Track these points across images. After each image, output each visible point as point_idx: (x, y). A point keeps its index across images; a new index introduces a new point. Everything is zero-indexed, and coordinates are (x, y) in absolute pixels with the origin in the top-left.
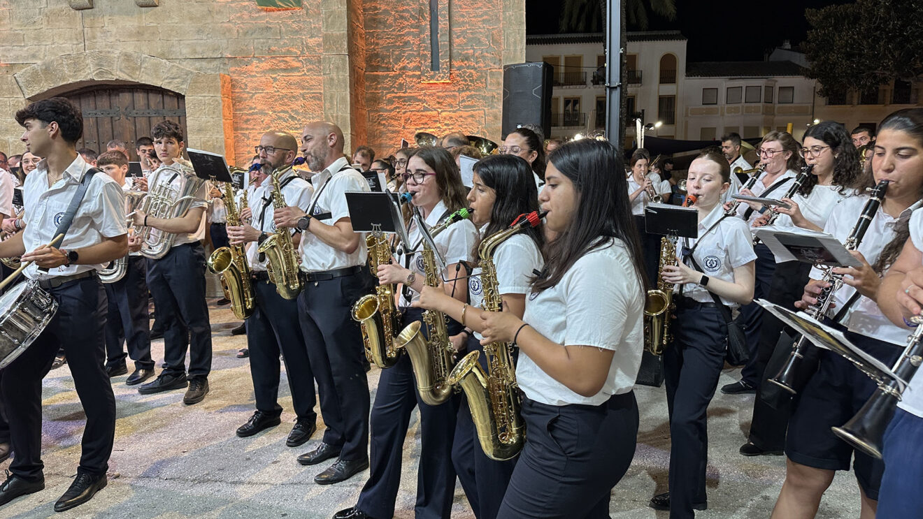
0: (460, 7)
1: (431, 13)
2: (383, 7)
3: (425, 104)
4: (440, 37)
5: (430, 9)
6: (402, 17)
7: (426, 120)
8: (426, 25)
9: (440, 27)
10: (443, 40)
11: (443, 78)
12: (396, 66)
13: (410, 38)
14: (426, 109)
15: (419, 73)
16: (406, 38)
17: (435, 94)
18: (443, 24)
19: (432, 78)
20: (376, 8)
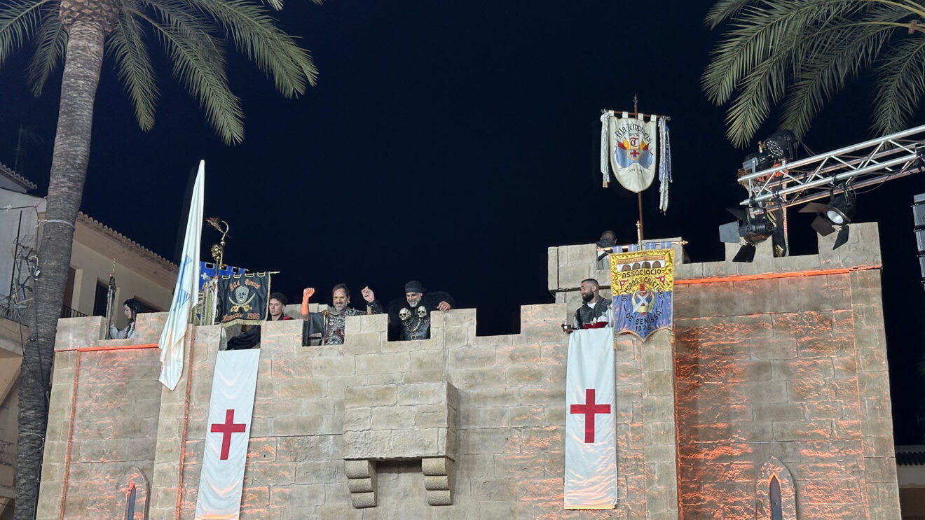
0: (811, 499)
1: (772, 507)
2: (708, 498)
5: (771, 502)
6: (733, 511)
20: (699, 500)
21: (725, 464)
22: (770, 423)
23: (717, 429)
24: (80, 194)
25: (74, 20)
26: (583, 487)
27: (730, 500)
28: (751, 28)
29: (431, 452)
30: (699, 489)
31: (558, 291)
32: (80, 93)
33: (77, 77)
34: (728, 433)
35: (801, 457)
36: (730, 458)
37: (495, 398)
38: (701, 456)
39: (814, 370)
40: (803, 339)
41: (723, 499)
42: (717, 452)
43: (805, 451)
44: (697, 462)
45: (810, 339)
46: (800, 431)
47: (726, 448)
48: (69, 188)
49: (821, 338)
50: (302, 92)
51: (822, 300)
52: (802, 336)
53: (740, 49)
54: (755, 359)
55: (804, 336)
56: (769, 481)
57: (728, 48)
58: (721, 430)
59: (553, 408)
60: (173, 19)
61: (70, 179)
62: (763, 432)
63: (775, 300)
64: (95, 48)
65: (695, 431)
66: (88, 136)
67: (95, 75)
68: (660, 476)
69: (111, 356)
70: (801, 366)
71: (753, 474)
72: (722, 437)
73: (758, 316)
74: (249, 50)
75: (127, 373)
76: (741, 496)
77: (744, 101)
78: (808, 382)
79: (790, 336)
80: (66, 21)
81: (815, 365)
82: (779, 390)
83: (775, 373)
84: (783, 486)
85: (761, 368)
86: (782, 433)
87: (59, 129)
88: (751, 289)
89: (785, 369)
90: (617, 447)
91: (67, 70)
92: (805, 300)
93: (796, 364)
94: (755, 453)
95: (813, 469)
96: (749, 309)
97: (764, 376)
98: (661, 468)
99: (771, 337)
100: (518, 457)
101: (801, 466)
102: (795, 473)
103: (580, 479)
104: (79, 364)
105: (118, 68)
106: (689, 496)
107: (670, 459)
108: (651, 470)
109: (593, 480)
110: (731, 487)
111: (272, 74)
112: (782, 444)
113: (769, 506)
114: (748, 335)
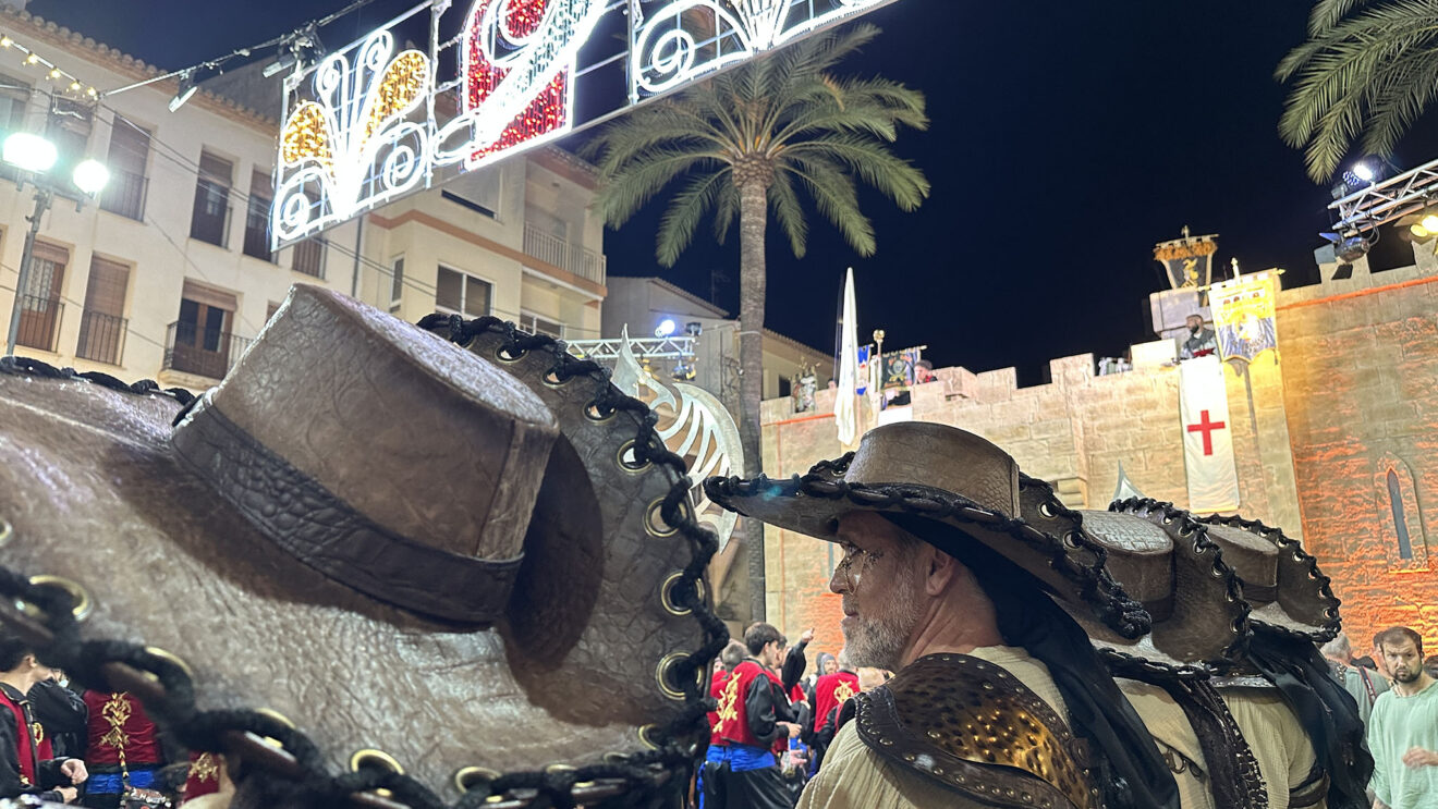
0: (1430, 486)
2: (1327, 494)
3: (1397, 597)
4: (1409, 520)
5: (1390, 492)
6: (1352, 503)
7: (1400, 616)
8: (1386, 509)
9: (1405, 510)
10: (1413, 526)
11: (1419, 566)
12: (1351, 556)
13: (1366, 524)
14: (1398, 604)
15: (1384, 562)
16: (1361, 525)
17: (1410, 585)
18: (1409, 506)
19: (1403, 567)
20: (1317, 496)
21: (1340, 463)
22: (1382, 424)
23: (1329, 433)
24: (762, 311)
25: (744, 182)
26: (1208, 493)
27: (1349, 494)
28: (1321, 74)
29: (1063, 476)
30: (1316, 487)
31: (1164, 330)
32: (754, 236)
33: (751, 224)
34: (1341, 435)
35: (1416, 450)
36: (1346, 456)
37: (1117, 427)
38: (1317, 458)
39: (1422, 371)
40: (1408, 345)
41: (1342, 494)
42: (1332, 453)
43: (1420, 444)
44: (1313, 464)
45: (1415, 343)
46: (1414, 427)
47: (1340, 449)
48: (755, 307)
49: (1427, 340)
50: (919, 205)
51: (1424, 306)
52: (1406, 341)
53: (1313, 96)
54: (1360, 367)
55: (1409, 341)
56: (1386, 474)
57: (1302, 96)
58: (1334, 433)
59: (1172, 429)
60: (814, 166)
61: (755, 300)
62: (1376, 431)
63: (1376, 313)
64: (761, 200)
65: (1309, 436)
66: (763, 266)
67: (763, 221)
68: (1279, 478)
69: (800, 425)
70: (1408, 369)
71: (1370, 469)
72: (1335, 439)
73: (1360, 329)
74: (873, 179)
75: (814, 437)
76: (1359, 489)
77: (1321, 141)
78: (1417, 382)
79: (1395, 343)
80: (738, 184)
81: (1423, 366)
82: (1388, 393)
83: (1383, 378)
84: (1401, 476)
85: (1368, 376)
86: (1396, 430)
87: (743, 265)
88: (1352, 305)
89: (1392, 373)
90: (1235, 455)
91: (743, 220)
92: (1409, 308)
93: (1402, 367)
94: (1369, 449)
95: (1430, 459)
96: (1353, 324)
97: (1372, 381)
98: (1278, 470)
99: (1375, 346)
100: (1144, 472)
101: (1417, 458)
102: (1412, 465)
103: (1202, 487)
104: (779, 433)
105: (777, 213)
106: (1308, 493)
107: (1288, 463)
108: (1269, 474)
109: (1216, 486)
110: (1349, 482)
111: (893, 196)
112: (1396, 439)
113: (1388, 496)
114: (1351, 347)
